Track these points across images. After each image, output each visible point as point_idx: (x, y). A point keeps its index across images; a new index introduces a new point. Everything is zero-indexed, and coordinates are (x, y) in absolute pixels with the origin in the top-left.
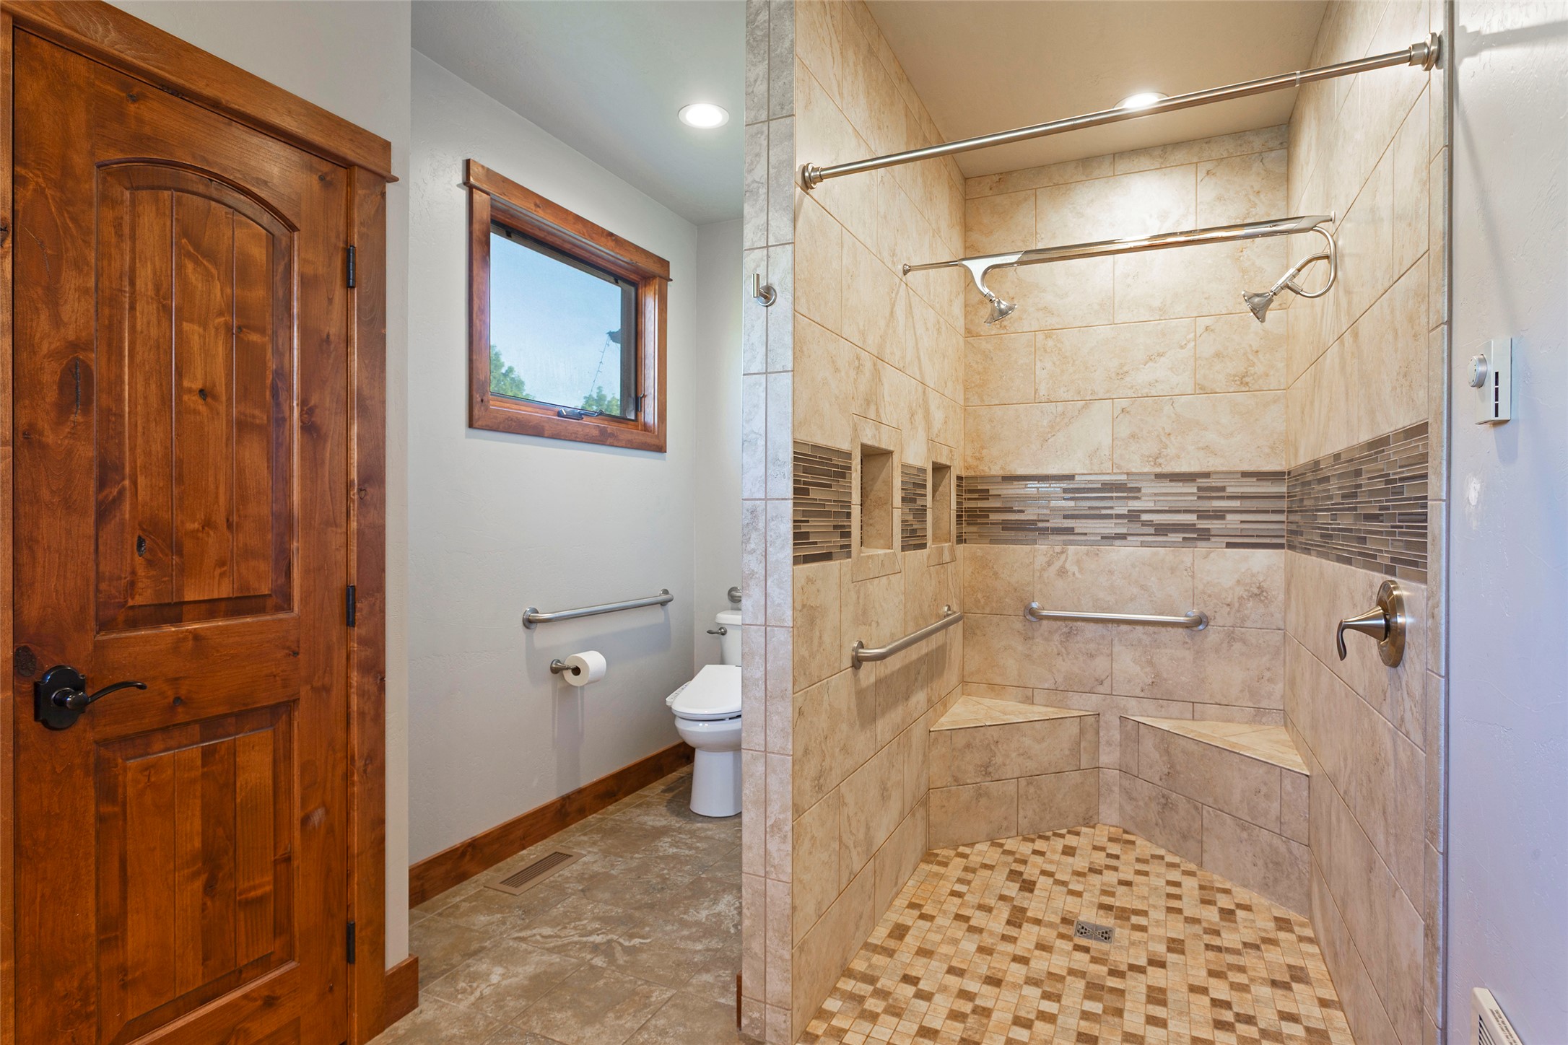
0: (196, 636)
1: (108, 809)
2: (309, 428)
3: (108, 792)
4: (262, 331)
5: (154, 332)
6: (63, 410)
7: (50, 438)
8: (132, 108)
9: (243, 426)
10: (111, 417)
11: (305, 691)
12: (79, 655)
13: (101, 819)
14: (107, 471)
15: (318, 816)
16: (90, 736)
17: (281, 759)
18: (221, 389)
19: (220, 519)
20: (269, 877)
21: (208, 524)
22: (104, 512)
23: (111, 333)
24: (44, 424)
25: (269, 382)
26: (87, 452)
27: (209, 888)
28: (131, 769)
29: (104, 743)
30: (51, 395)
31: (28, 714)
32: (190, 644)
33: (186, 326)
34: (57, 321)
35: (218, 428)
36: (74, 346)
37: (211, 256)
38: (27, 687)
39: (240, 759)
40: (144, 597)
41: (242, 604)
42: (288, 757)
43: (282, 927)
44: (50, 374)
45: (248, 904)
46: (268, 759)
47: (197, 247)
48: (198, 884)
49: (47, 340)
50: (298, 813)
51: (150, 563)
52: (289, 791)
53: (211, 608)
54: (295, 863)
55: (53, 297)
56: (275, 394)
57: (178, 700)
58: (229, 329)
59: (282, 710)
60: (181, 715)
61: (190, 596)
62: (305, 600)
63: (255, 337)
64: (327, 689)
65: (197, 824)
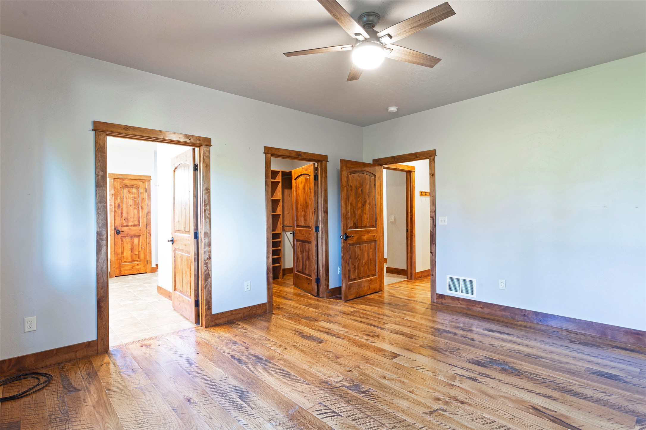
0: (130, 228)
1: (122, 242)
2: (142, 208)
3: (122, 241)
4: (136, 199)
5: (125, 201)
6: (118, 208)
7: (117, 211)
8: (123, 182)
9: (134, 208)
10: (122, 209)
11: (141, 235)
12: (119, 228)
13: (122, 243)
14: (122, 213)
15: (143, 248)
16: (120, 236)
17: (139, 241)
18: (132, 205)
19: (132, 217)
20: (138, 253)
21: (131, 218)
22: (122, 217)
23: (122, 201)
24: (116, 210)
25: (137, 203)
26: (120, 212)
27: (131, 252)
28: (124, 240)
29: (122, 236)
30: (117, 207)
31: (115, 233)
32: (129, 229)
33: (129, 200)
34: (117, 201)
35: (132, 209)
36: (119, 203)
37: (131, 193)
38: (115, 231)
39: (134, 240)
40: (125, 224)
41: (134, 225)
42: (140, 241)
43: (139, 258)
44: (117, 205)
45: (135, 254)
46: (138, 241)
47: (129, 192)
48: (130, 251)
49: (117, 203)
50: (141, 247)
51: (126, 221)
52: (140, 244)
53: (131, 225)
54: (141, 252)
55: (117, 199)
56: (138, 205)
57: (128, 234)
58: (133, 199)
59: (139, 236)
60: (128, 235)
61: (129, 224)
62: (141, 225)
63: (135, 200)
64: (144, 235)
65: (130, 246)
